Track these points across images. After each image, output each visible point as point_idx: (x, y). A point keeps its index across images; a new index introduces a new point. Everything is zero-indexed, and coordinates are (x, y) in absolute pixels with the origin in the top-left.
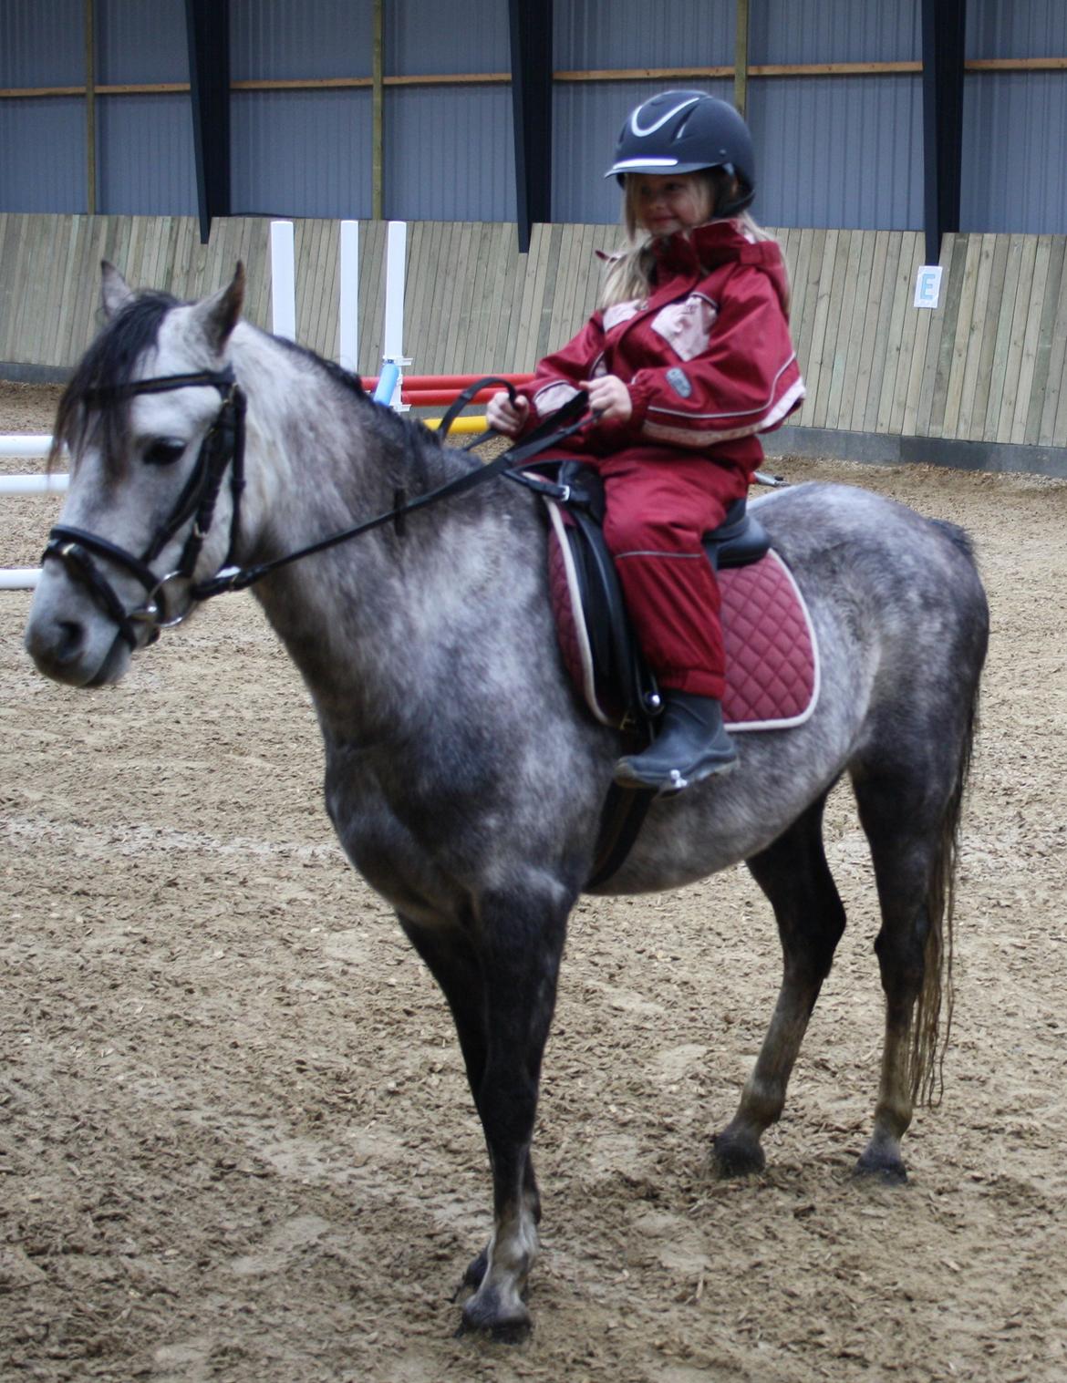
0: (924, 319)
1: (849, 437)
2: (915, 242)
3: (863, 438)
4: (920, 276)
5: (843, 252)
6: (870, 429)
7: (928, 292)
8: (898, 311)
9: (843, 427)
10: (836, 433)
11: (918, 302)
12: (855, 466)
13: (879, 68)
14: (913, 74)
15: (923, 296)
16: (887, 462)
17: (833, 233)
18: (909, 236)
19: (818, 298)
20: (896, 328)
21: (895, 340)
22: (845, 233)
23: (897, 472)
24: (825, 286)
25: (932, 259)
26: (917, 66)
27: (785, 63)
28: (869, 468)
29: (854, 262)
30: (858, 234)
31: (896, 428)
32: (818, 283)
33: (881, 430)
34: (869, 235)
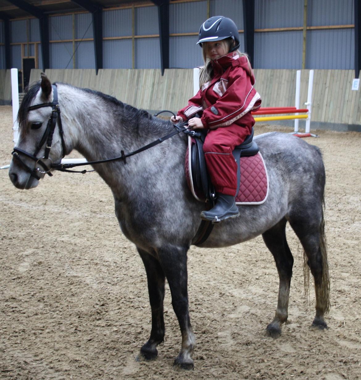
0: (354, 94)
1: (334, 125)
2: (352, 72)
3: (338, 125)
4: (353, 82)
5: (332, 76)
6: (340, 122)
7: (356, 86)
8: (348, 91)
9: (333, 122)
10: (331, 124)
11: (353, 89)
12: (336, 132)
13: (342, 26)
14: (352, 28)
15: (354, 87)
16: (344, 131)
17: (330, 71)
18: (350, 71)
19: (326, 88)
20: (347, 95)
21: (347, 99)
22: (333, 71)
23: (347, 134)
24: (328, 85)
25: (357, 77)
26: (353, 26)
27: (317, 26)
28: (339, 133)
29: (335, 78)
30: (337, 71)
31: (347, 122)
32: (326, 84)
33: (343, 123)
34: (340, 71)
